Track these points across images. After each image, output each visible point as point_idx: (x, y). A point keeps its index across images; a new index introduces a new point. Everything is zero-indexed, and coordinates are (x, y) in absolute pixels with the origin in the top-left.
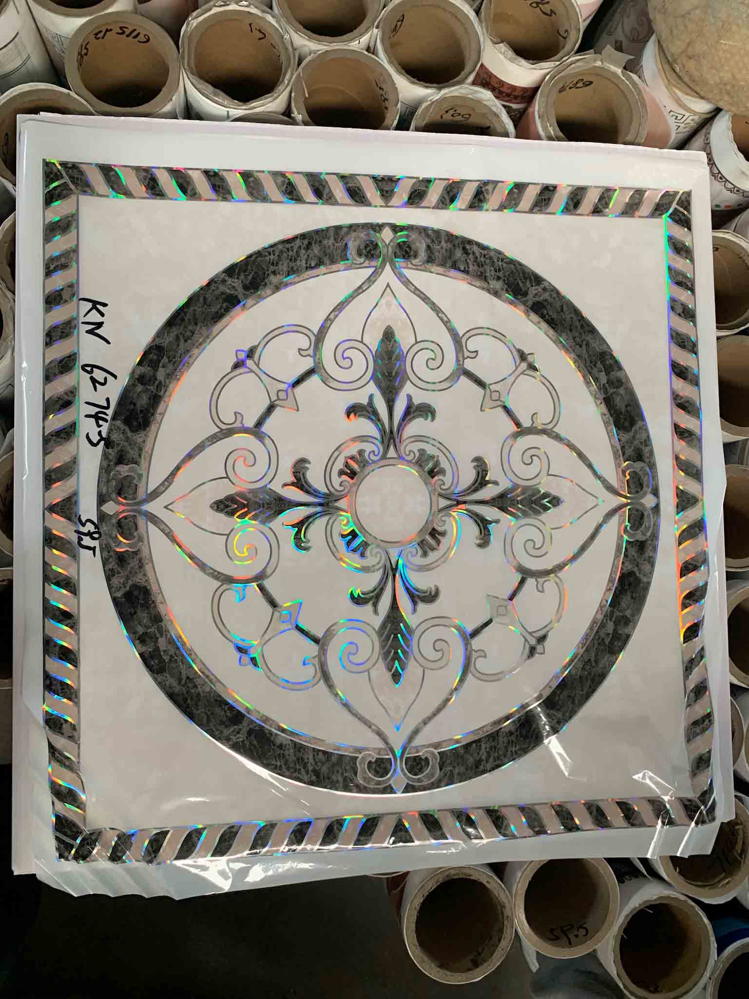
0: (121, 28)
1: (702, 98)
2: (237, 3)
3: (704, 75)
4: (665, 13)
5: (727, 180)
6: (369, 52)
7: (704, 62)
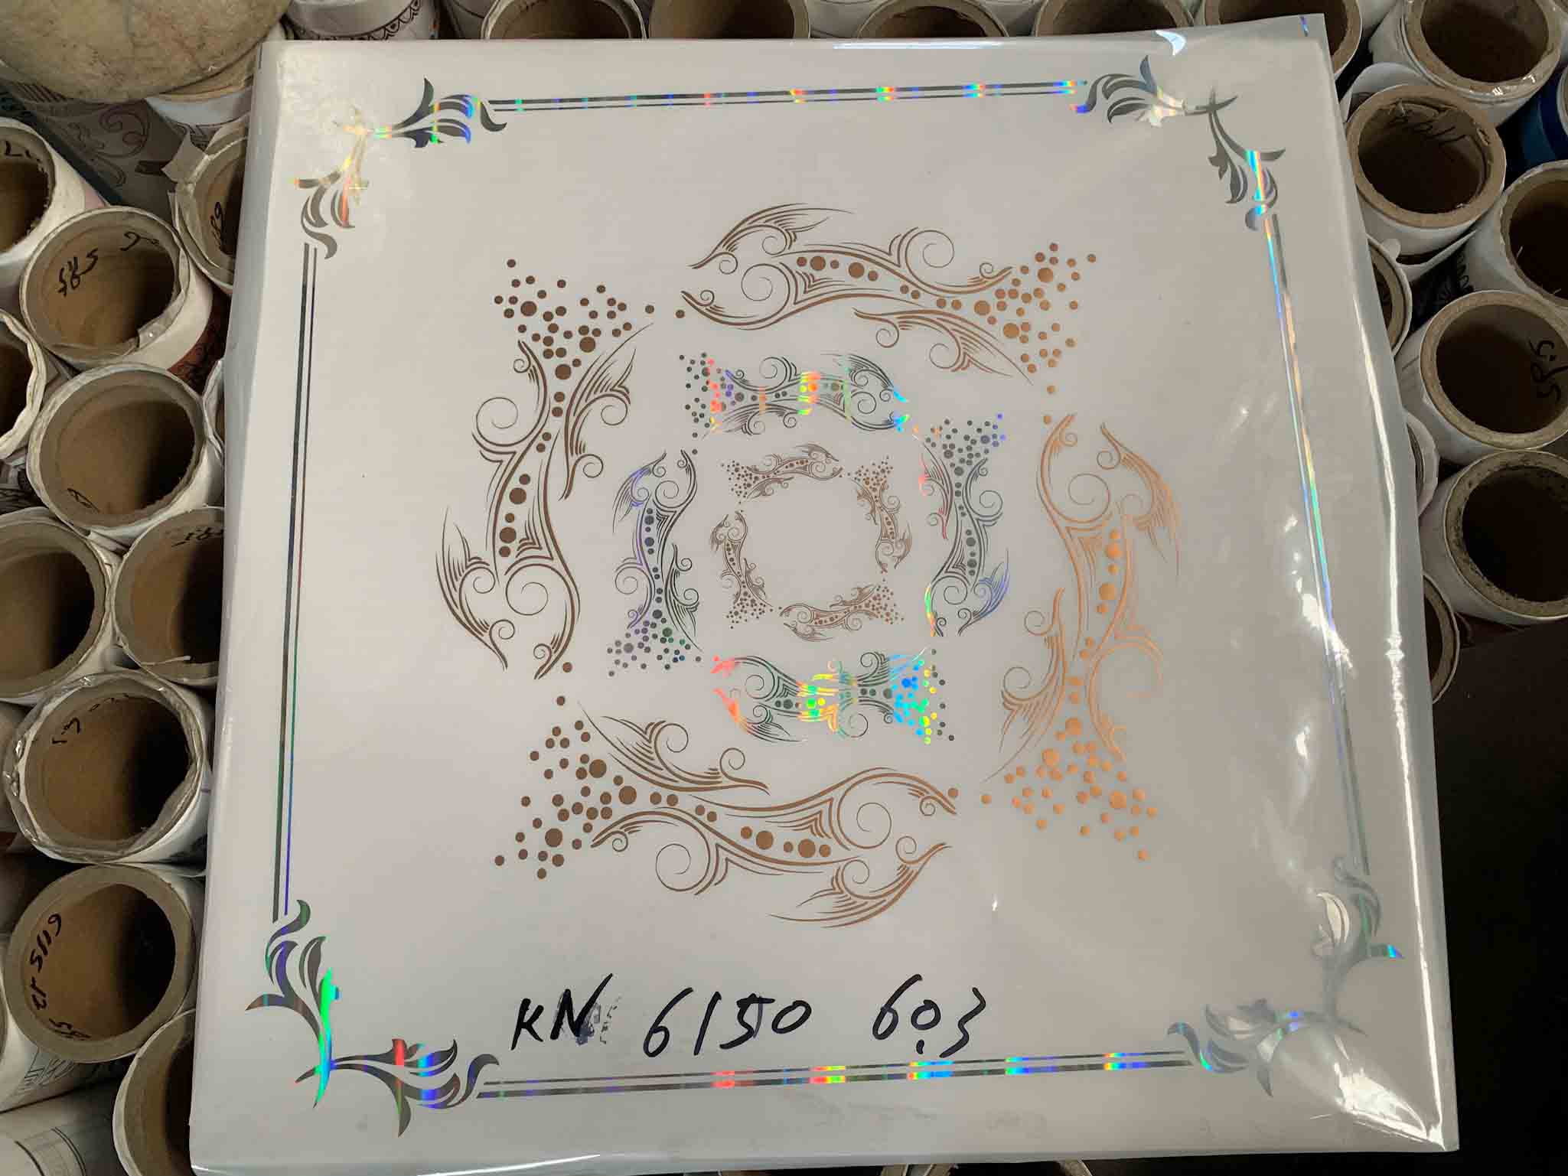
2: (17, 760)
3: (232, 27)
6: (126, 553)
7: (213, 24)
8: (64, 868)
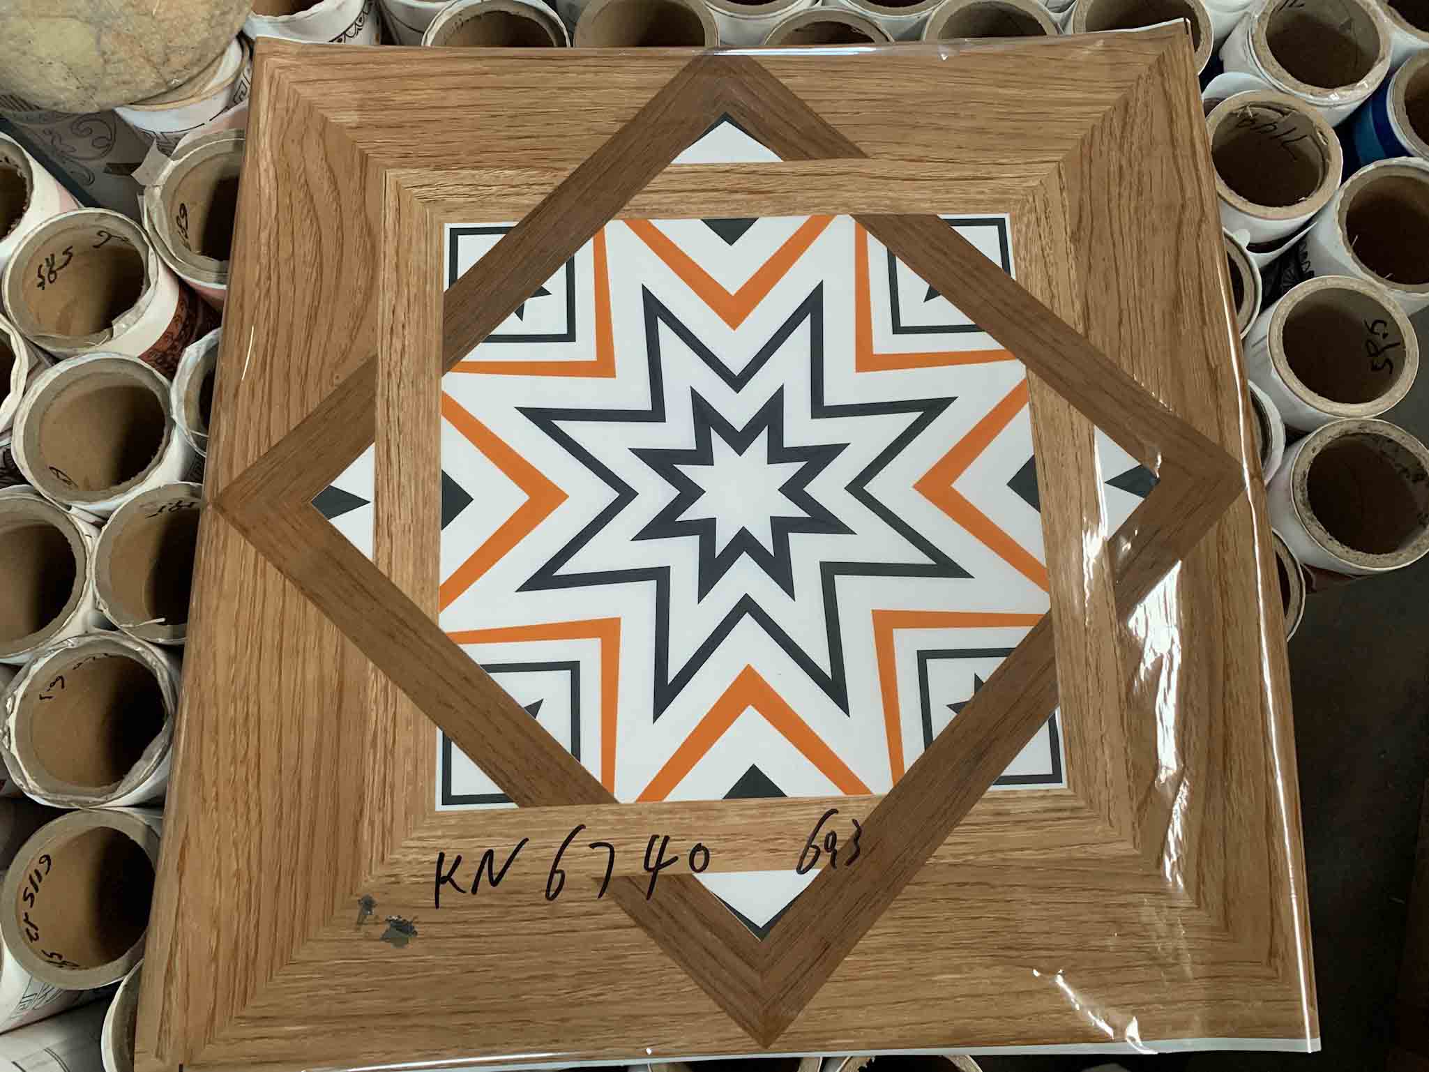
0: (25, 899)
1: (223, 53)
2: (7, 715)
3: (196, 45)
4: (95, 88)
5: (344, 33)
6: (103, 525)
7: (178, 42)
8: (53, 813)
